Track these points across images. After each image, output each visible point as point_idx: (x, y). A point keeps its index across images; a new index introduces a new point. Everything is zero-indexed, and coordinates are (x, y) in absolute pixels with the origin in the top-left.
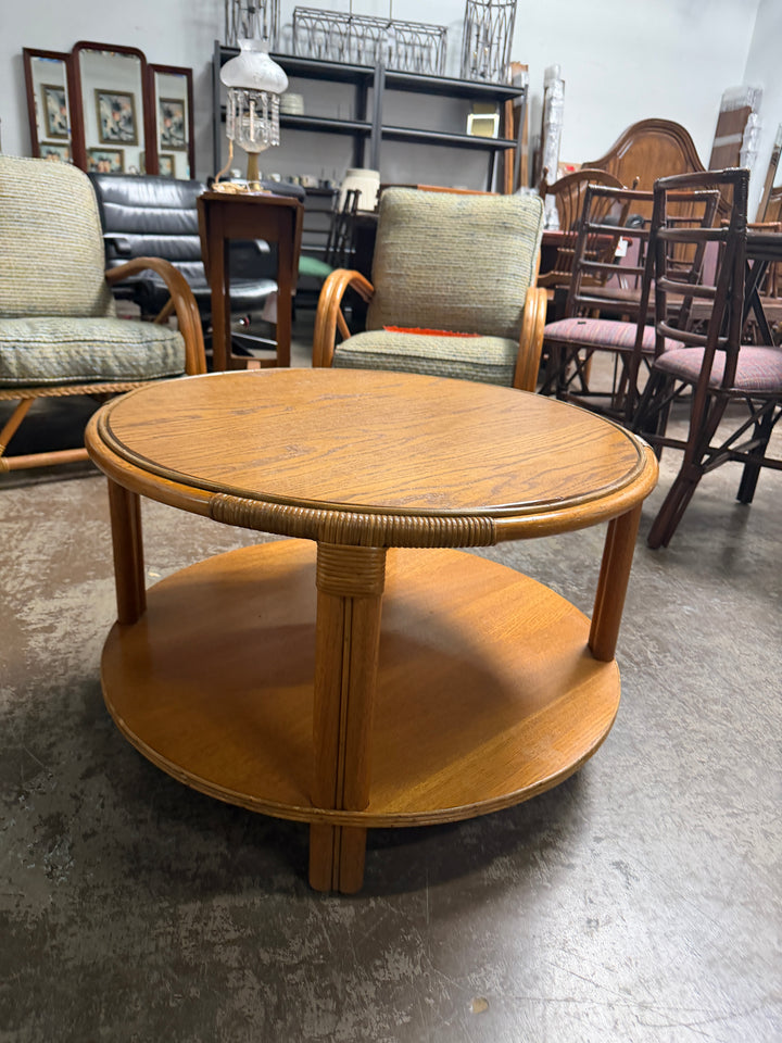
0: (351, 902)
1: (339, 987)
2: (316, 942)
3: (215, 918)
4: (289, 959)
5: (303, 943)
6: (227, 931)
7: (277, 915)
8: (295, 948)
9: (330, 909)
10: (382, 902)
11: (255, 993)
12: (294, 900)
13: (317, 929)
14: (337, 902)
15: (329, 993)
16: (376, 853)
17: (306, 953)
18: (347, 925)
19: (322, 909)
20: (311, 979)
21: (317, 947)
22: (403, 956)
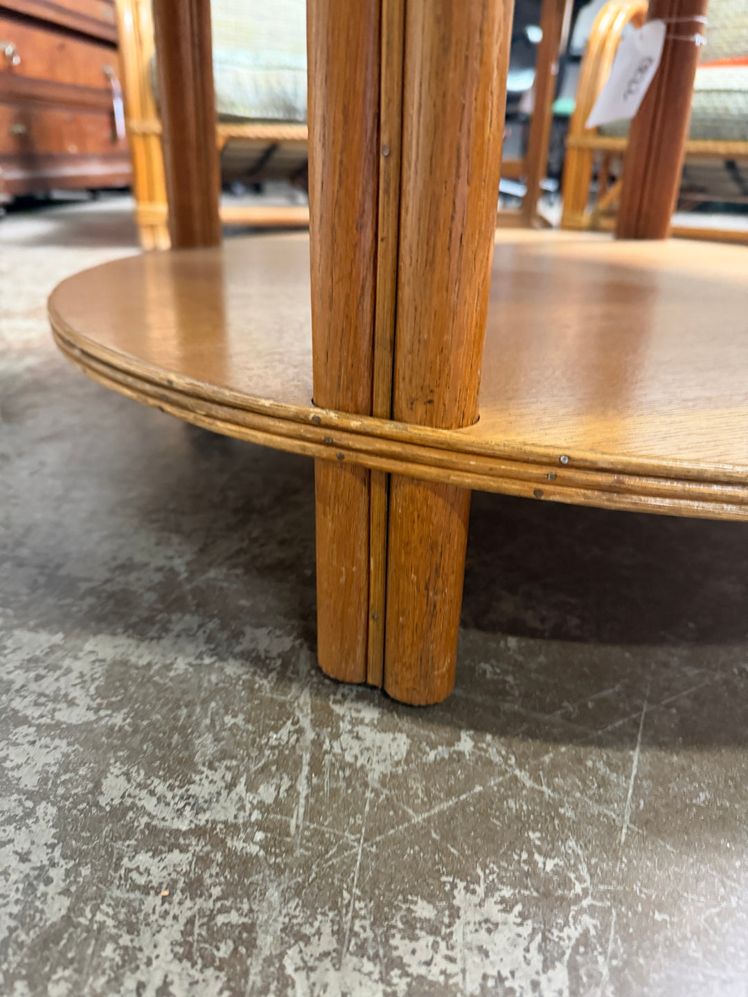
0: (406, 724)
1: (266, 942)
2: (267, 793)
3: (69, 671)
4: (168, 813)
5: (230, 786)
6: (72, 703)
7: (205, 702)
8: (202, 789)
9: (344, 726)
10: (493, 748)
11: (19, 870)
12: (265, 684)
13: (286, 762)
14: (370, 714)
15: (224, 950)
16: (512, 642)
17: (224, 811)
18: (373, 777)
19: (324, 719)
20: (194, 887)
21: (261, 806)
22: (512, 917)
